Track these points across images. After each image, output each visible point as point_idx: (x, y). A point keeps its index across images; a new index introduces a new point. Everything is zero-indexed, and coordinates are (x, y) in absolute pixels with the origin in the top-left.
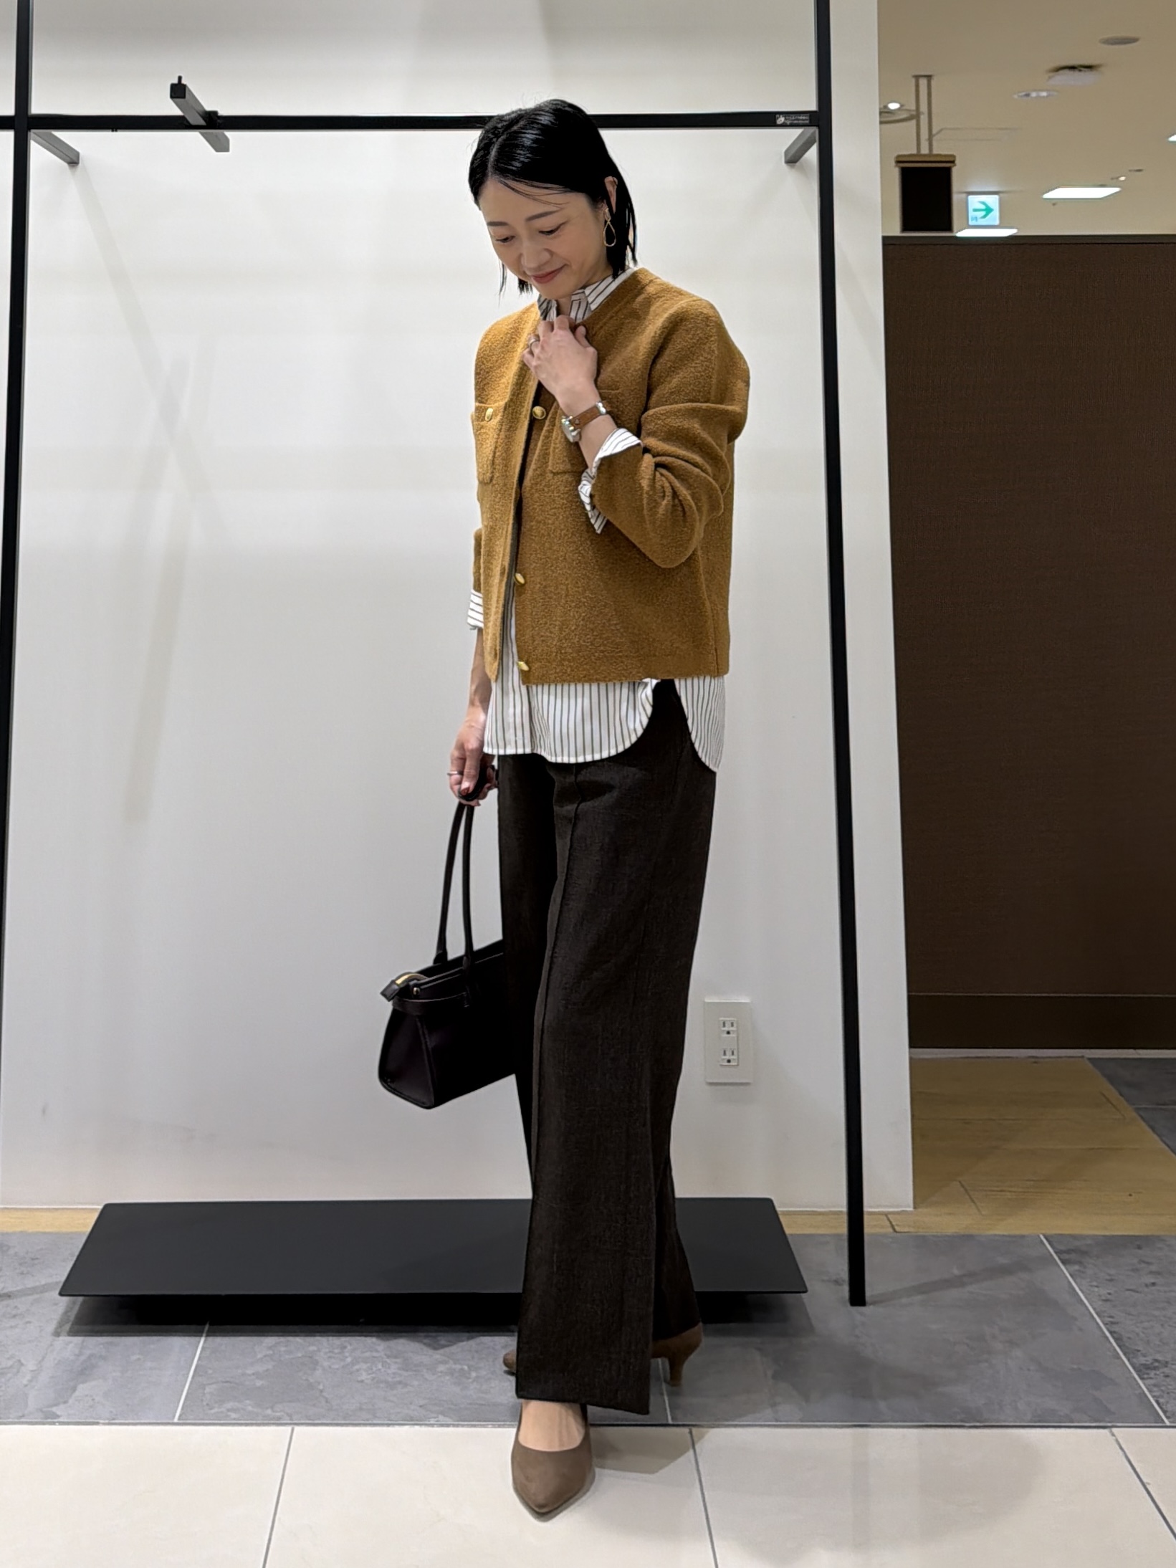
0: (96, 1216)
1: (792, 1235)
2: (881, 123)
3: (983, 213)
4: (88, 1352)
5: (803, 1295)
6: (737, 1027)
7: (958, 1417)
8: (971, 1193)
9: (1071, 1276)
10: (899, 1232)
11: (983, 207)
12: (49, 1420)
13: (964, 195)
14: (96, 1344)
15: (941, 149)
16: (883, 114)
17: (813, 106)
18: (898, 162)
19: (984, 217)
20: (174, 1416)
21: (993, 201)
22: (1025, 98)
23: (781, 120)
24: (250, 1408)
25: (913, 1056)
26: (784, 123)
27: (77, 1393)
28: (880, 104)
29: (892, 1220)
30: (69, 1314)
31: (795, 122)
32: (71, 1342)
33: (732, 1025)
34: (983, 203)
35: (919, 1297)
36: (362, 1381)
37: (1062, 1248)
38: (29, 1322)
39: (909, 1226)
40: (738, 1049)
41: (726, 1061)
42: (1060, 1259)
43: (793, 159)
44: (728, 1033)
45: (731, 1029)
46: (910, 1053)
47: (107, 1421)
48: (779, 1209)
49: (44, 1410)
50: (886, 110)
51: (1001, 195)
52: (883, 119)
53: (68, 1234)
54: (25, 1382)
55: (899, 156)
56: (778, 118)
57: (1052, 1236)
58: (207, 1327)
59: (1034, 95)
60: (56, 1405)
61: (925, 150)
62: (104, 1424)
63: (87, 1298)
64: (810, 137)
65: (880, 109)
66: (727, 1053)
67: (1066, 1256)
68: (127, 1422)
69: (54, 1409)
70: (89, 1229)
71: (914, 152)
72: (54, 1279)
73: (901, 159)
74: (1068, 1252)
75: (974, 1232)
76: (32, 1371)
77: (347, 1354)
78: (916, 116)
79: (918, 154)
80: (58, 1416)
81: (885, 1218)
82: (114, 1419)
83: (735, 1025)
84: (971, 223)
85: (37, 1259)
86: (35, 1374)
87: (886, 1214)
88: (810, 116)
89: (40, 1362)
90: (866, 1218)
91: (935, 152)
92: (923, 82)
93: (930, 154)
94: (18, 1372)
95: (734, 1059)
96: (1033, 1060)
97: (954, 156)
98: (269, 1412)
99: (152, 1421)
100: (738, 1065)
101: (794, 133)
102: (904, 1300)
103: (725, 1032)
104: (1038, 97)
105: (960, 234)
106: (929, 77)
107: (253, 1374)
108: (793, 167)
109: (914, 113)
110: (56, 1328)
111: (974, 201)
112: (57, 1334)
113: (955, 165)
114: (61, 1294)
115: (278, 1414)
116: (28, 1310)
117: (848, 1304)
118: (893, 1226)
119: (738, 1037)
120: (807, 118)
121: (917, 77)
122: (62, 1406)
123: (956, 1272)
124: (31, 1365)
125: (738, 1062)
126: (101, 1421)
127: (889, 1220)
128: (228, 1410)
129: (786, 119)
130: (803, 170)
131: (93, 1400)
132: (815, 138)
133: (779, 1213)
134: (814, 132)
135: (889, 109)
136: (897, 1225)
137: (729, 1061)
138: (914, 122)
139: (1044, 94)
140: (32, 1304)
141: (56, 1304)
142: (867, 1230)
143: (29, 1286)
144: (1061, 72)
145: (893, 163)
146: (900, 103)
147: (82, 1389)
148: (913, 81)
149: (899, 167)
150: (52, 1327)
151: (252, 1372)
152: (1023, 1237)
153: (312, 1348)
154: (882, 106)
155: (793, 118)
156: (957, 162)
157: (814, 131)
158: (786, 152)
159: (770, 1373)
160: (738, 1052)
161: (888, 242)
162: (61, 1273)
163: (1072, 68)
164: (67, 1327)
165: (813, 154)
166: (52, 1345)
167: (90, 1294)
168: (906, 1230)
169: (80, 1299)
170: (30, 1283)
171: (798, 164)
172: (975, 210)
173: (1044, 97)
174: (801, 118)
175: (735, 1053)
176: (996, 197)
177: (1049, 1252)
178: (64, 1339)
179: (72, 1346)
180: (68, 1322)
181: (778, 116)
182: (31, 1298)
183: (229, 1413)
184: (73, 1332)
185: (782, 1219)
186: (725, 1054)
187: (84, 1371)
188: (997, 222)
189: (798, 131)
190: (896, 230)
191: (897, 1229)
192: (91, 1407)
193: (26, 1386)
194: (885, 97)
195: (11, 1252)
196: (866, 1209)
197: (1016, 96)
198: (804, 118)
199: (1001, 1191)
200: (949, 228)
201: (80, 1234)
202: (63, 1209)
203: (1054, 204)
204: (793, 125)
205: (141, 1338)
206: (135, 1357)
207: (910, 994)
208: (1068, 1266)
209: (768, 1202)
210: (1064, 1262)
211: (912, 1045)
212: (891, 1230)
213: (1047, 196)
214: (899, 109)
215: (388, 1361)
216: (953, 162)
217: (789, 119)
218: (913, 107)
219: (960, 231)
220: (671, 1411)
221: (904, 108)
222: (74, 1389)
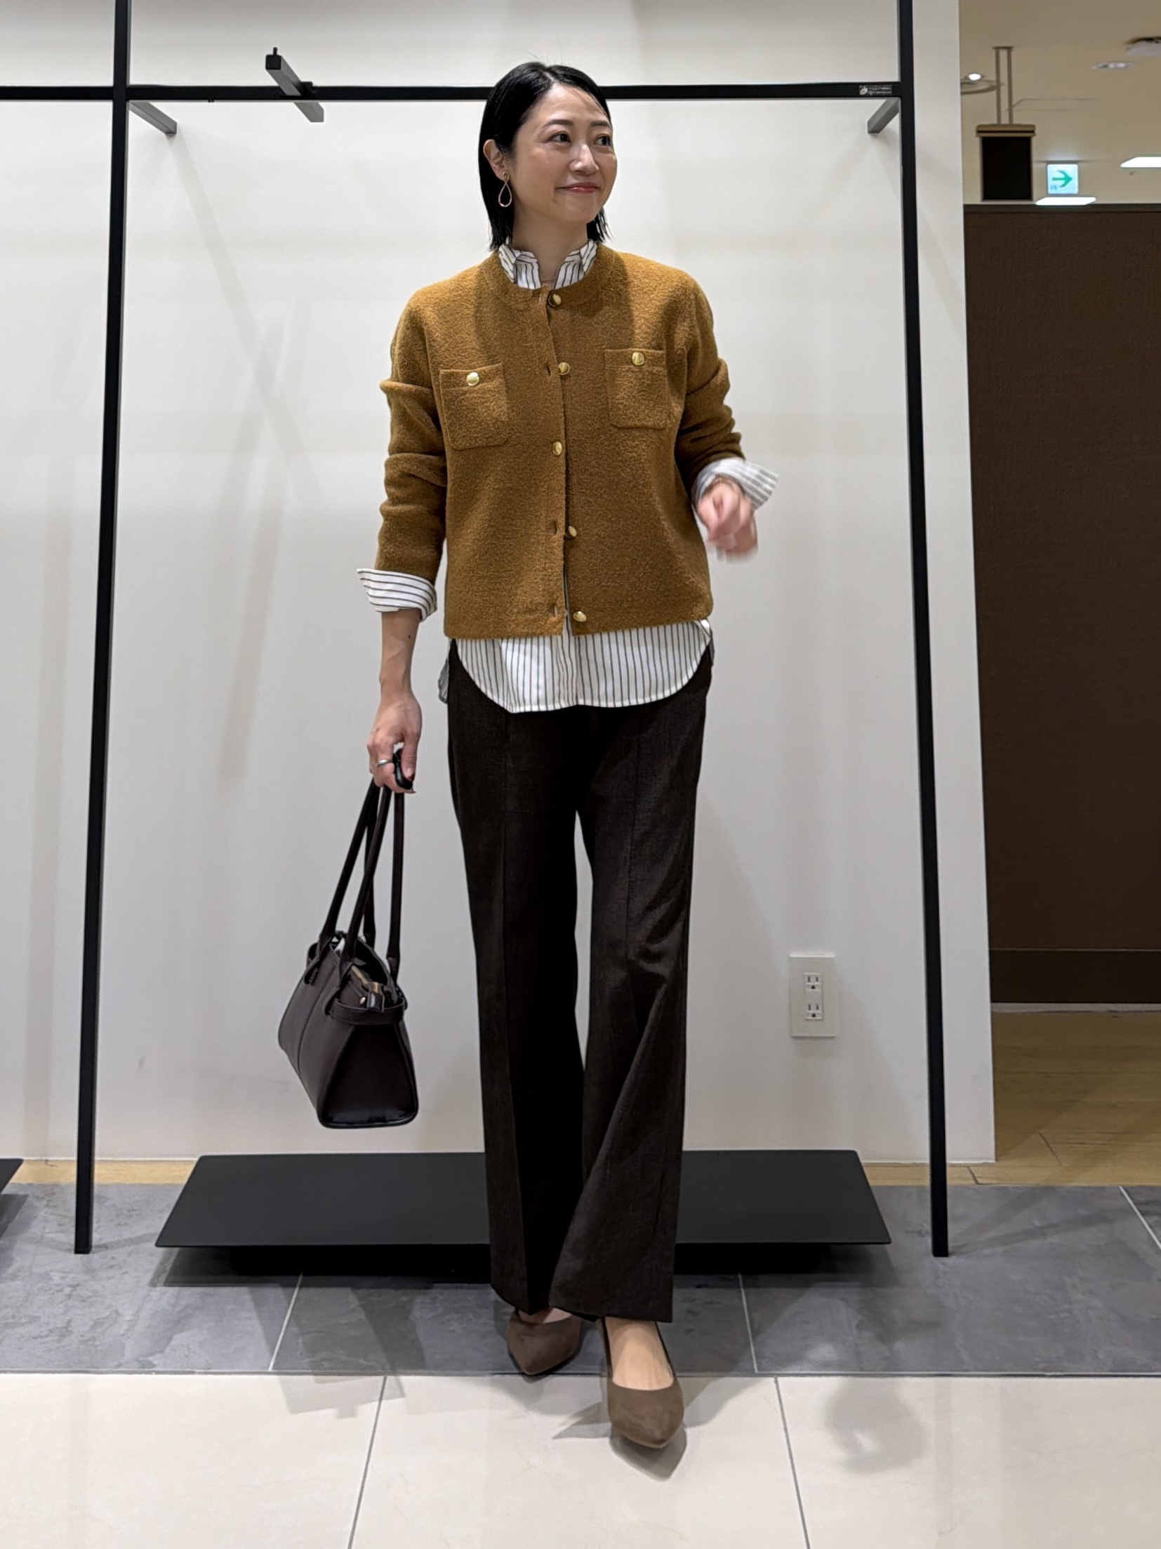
0: (191, 1169)
1: (874, 1186)
2: (962, 93)
3: (1062, 182)
4: (183, 1303)
5: (887, 1246)
6: (822, 982)
7: (1041, 1366)
8: (1051, 1145)
9: (1151, 1227)
10: (981, 1184)
11: (1062, 176)
12: (146, 1370)
13: (1044, 165)
14: (191, 1295)
15: (1021, 119)
16: (965, 85)
17: (895, 77)
18: (979, 132)
19: (1064, 185)
20: (269, 1365)
21: (1072, 170)
22: (1105, 70)
23: (864, 91)
24: (343, 1358)
25: (995, 1010)
26: (867, 93)
27: (173, 1343)
28: (961, 75)
29: (973, 1172)
30: (166, 1265)
31: (878, 92)
32: (165, 1293)
33: (817, 980)
34: (1063, 172)
35: (1000, 1249)
36: (454, 1331)
37: (1141, 1199)
38: (126, 1272)
39: (992, 1178)
40: (823, 1004)
41: (811, 1015)
42: (1140, 1211)
43: (876, 128)
44: (813, 987)
45: (816, 983)
46: (992, 1008)
47: (202, 1371)
48: (863, 1161)
49: (141, 1359)
50: (966, 81)
51: (1081, 164)
52: (964, 90)
53: (164, 1185)
54: (122, 1332)
55: (979, 126)
56: (861, 89)
57: (1132, 1188)
58: (301, 1278)
59: (1112, 66)
60: (152, 1354)
61: (1005, 121)
62: (200, 1373)
63: (181, 1249)
64: (891, 108)
65: (961, 80)
66: (812, 1007)
67: (1144, 1208)
68: (221, 1371)
69: (150, 1359)
70: (184, 1181)
71: (995, 122)
72: (151, 1231)
73: (981, 129)
74: (1147, 1203)
75: (1056, 1184)
76: (129, 1321)
77: (438, 1304)
78: (996, 87)
79: (999, 124)
80: (154, 1366)
81: (966, 1169)
82: (209, 1369)
83: (819, 979)
84: (1050, 191)
85: (134, 1210)
86: (132, 1324)
87: (968, 1166)
88: (893, 88)
89: (137, 1312)
90: (949, 1170)
91: (1016, 122)
92: (1003, 54)
93: (1011, 124)
94: (115, 1322)
95: (818, 1014)
96: (1114, 1014)
97: (1034, 126)
98: (362, 1361)
99: (245, 1370)
100: (822, 1020)
101: (879, 103)
102: (986, 1251)
103: (810, 987)
104: (1117, 68)
105: (1040, 203)
106: (1009, 49)
107: (347, 1324)
108: (876, 137)
109: (995, 84)
110: (153, 1280)
111: (1054, 170)
112: (153, 1284)
113: (1035, 135)
114: (158, 1245)
115: (371, 1363)
116: (125, 1261)
117: (932, 1256)
118: (975, 1178)
119: (822, 992)
120: (890, 89)
121: (997, 49)
122: (158, 1355)
123: (1037, 1223)
124: (128, 1315)
125: (823, 1016)
126: (197, 1371)
127: (971, 1172)
128: (322, 1360)
129: (869, 90)
130: (886, 141)
131: (189, 1349)
132: (897, 107)
133: (863, 1165)
134: (897, 103)
135: (970, 80)
136: (979, 1177)
137: (814, 1015)
138: (994, 93)
139: (1122, 65)
140: (129, 1254)
141: (152, 1255)
142: (950, 1182)
143: (125, 1237)
144: (1137, 44)
145: (975, 133)
146: (980, 74)
147: (178, 1339)
148: (994, 52)
149: (979, 136)
150: (149, 1276)
151: (344, 1322)
152: (1103, 1188)
153: (404, 1299)
154: (963, 78)
155: (876, 89)
156: (1036, 132)
157: (896, 101)
158: (869, 123)
159: (855, 1323)
160: (823, 1008)
161: (969, 211)
162: (158, 1224)
163: (1150, 40)
164: (163, 1277)
165: (895, 124)
166: (148, 1295)
167: (185, 1245)
168: (988, 1181)
169: (176, 1250)
170: (127, 1234)
171: (881, 133)
172: (1055, 179)
173: (1121, 69)
174: (884, 88)
175: (820, 1007)
176: (1075, 166)
177: (1129, 1204)
178: (160, 1289)
179: (169, 1296)
180: (164, 1272)
181: (861, 87)
182: (128, 1249)
183: (323, 1363)
184: (170, 1282)
185: (866, 1170)
186: (810, 1009)
187: (178, 1322)
188: (1076, 191)
189: (881, 102)
190: (977, 199)
191: (979, 1180)
192: (187, 1356)
193: (123, 1335)
194: (966, 68)
195: (108, 1203)
196: (949, 1161)
197: (1094, 67)
198: (887, 88)
199: (1082, 1143)
200: (1029, 197)
201: (175, 1186)
202: (159, 1161)
203: (1132, 174)
204: (875, 96)
205: (236, 1289)
206: (230, 1307)
207: (992, 949)
208: (1147, 1218)
209: (852, 1155)
210: (1143, 1214)
211: (995, 998)
212: (973, 1182)
213: (1125, 165)
214: (979, 80)
215: (479, 1311)
216: (1033, 132)
217: (872, 90)
218: (994, 78)
219: (1039, 199)
220: (756, 1360)
221: (986, 78)
222: (170, 1339)
